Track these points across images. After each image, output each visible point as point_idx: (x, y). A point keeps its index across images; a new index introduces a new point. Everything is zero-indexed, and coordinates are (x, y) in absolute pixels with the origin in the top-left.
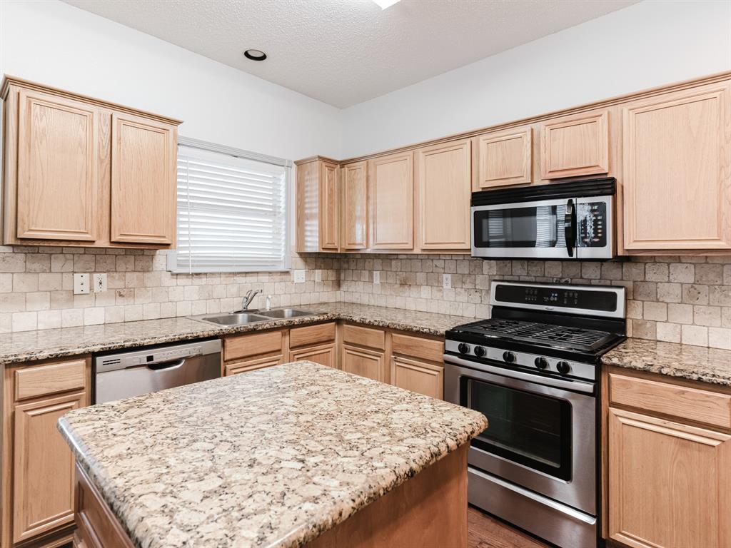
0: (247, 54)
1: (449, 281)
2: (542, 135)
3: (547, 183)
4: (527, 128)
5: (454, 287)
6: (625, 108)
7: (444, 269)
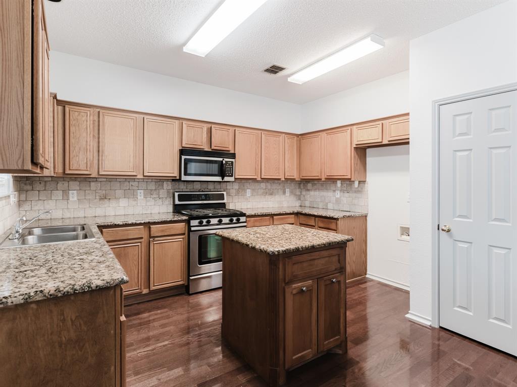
1: (142, 194)
2: (212, 131)
4: (205, 125)
5: (145, 197)
7: (138, 187)
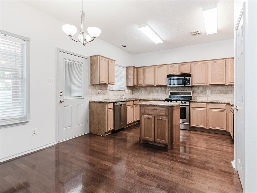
0: (123, 46)
2: (180, 66)
3: (181, 74)
4: (177, 64)
5: (161, 93)
6: (193, 63)
7: (159, 89)
